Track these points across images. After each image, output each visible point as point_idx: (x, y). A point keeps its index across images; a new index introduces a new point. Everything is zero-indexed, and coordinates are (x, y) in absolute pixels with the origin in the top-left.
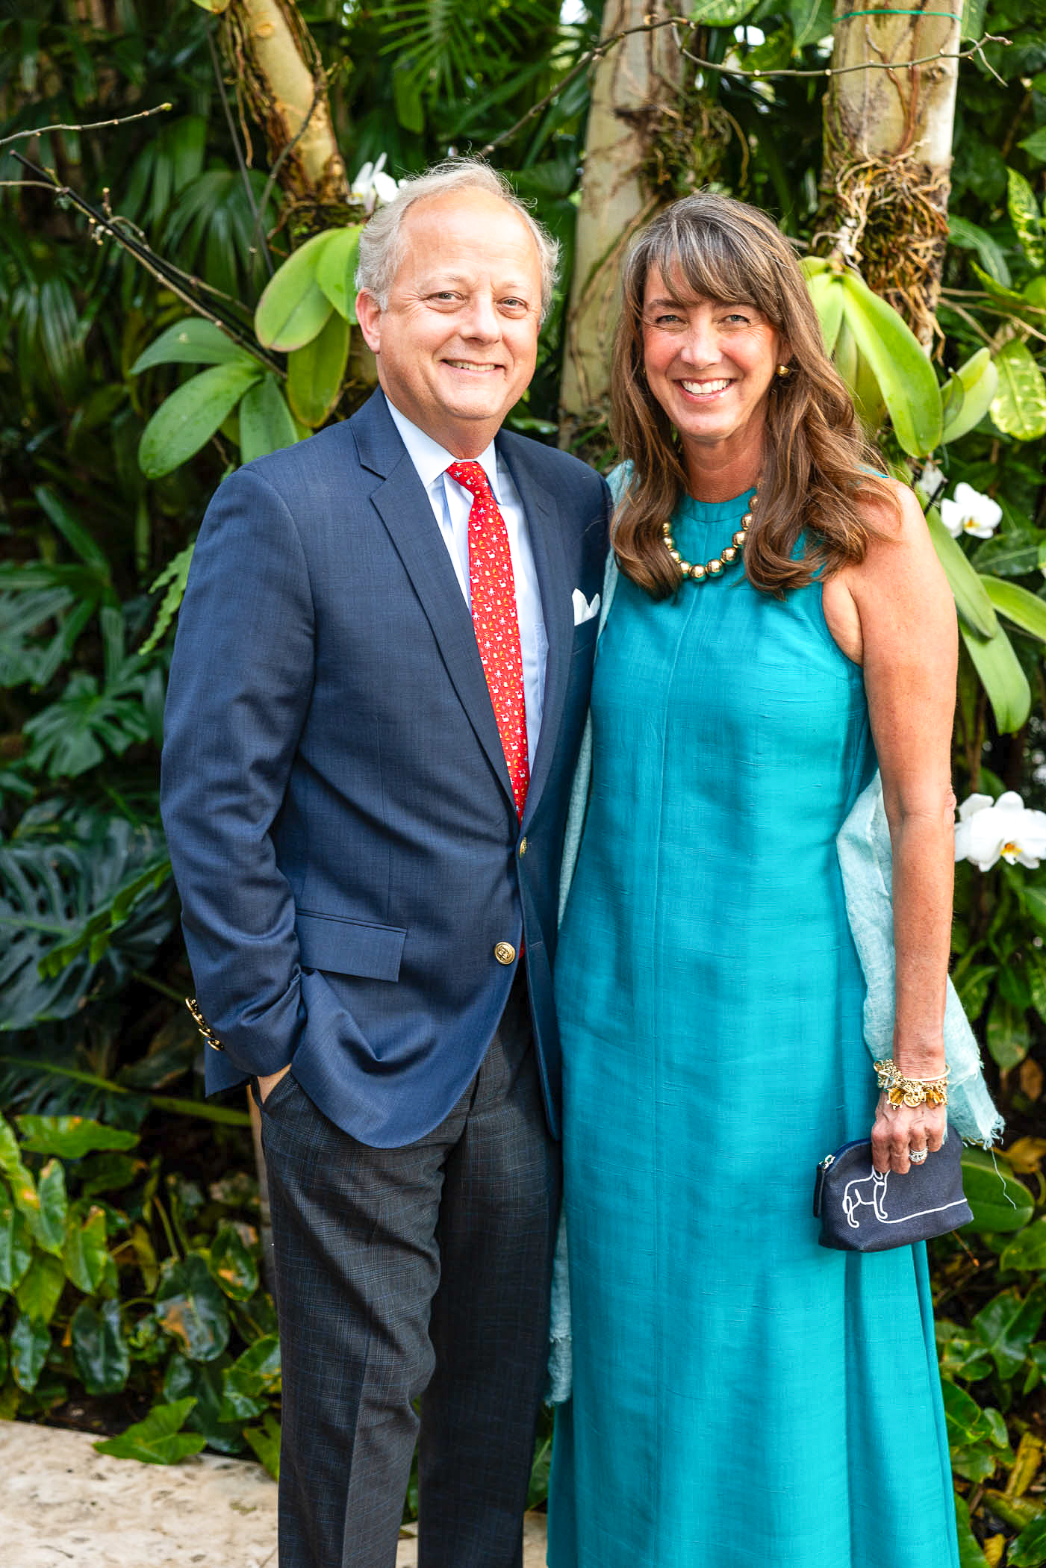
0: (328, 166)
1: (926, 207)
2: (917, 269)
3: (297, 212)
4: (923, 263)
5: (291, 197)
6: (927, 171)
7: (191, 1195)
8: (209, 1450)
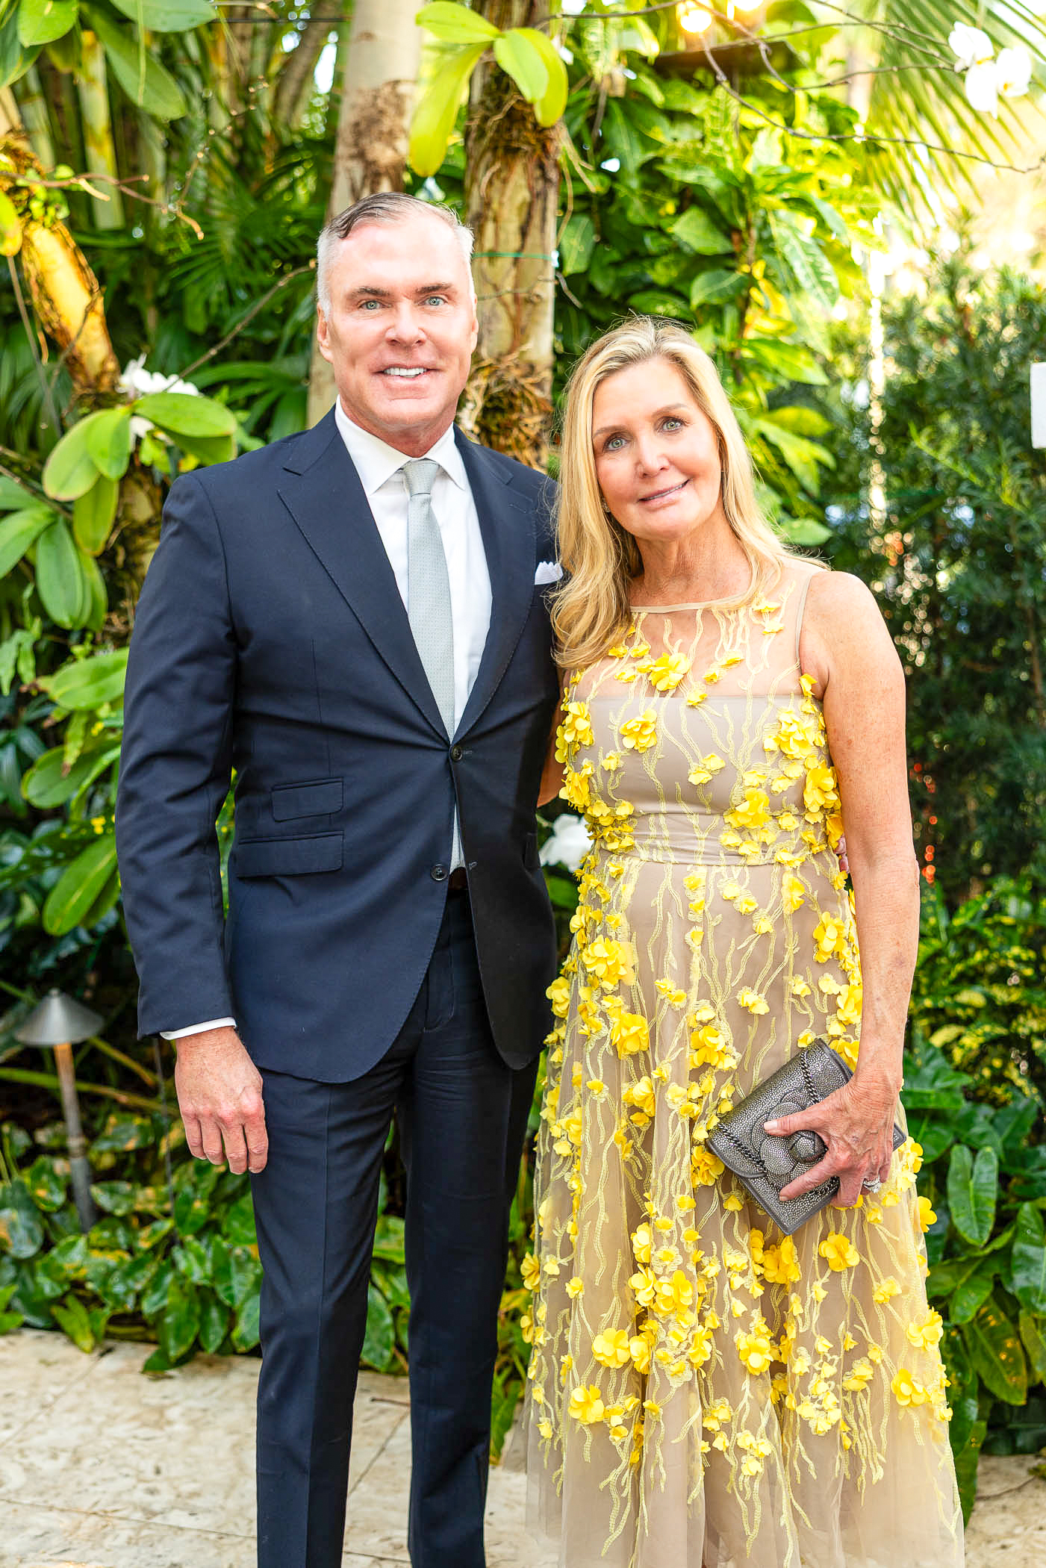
0: (103, 363)
1: (531, 393)
2: (528, 438)
3: (82, 397)
4: (532, 433)
5: (76, 386)
6: (532, 369)
7: (21, 1139)
8: (26, 1325)
